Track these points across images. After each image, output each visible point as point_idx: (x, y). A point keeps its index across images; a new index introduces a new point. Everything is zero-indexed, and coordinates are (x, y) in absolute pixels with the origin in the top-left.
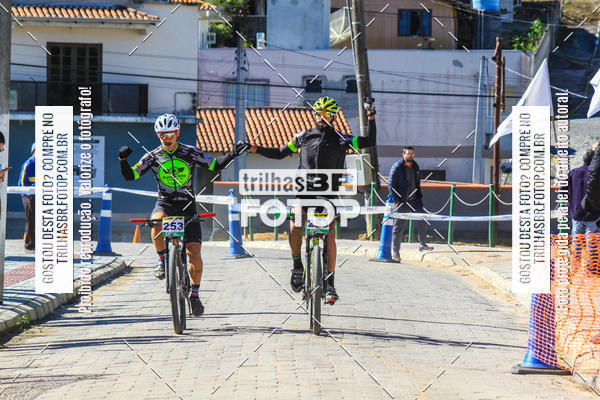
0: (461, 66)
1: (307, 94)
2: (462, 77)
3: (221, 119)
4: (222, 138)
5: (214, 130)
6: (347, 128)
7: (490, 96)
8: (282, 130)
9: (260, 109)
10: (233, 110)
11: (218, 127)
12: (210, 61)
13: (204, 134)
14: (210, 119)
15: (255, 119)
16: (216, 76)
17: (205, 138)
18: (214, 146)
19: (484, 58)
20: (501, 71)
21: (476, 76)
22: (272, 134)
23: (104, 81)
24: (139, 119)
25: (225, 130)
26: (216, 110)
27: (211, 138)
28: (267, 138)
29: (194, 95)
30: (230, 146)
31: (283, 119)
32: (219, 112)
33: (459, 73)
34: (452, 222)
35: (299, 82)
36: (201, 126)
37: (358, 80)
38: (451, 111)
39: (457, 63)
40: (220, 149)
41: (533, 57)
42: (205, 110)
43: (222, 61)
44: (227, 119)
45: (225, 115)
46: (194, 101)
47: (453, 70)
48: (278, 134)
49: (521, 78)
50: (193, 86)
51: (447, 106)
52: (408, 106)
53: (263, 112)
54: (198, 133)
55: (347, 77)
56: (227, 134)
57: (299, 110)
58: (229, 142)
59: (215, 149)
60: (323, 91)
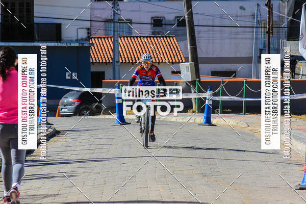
0: (245, 10)
1: (154, 28)
2: (245, 16)
3: (104, 43)
4: (105, 55)
5: (100, 50)
6: (179, 47)
7: (261, 27)
8: (140, 49)
9: (127, 37)
10: (111, 38)
11: (103, 48)
12: (97, 9)
13: (94, 52)
14: (98, 43)
15: (124, 43)
16: (101, 18)
17: (95, 54)
18: (100, 59)
19: (258, 4)
20: (271, 12)
21: (253, 15)
22: (134, 51)
23: (35, 22)
24: (56, 44)
25: (107, 50)
26: (101, 38)
27: (98, 54)
28: (132, 54)
29: (88, 29)
30: (110, 59)
31: (141, 43)
32: (103, 39)
33: (243, 14)
34: (245, 101)
35: (149, 21)
36: (93, 47)
37: (187, 19)
38: (238, 36)
39: (242, 8)
40: (104, 61)
41: (286, 3)
42: (95, 38)
43: (103, 9)
44: (107, 43)
45: (107, 41)
46: (88, 33)
47: (240, 12)
48: (137, 51)
49: (280, 16)
50: (88, 24)
51: (237, 34)
52: (213, 34)
53: (129, 39)
54: (91, 52)
55: (177, 17)
56: (108, 52)
57: (150, 37)
58: (109, 57)
59: (101, 61)
60: (163, 26)
